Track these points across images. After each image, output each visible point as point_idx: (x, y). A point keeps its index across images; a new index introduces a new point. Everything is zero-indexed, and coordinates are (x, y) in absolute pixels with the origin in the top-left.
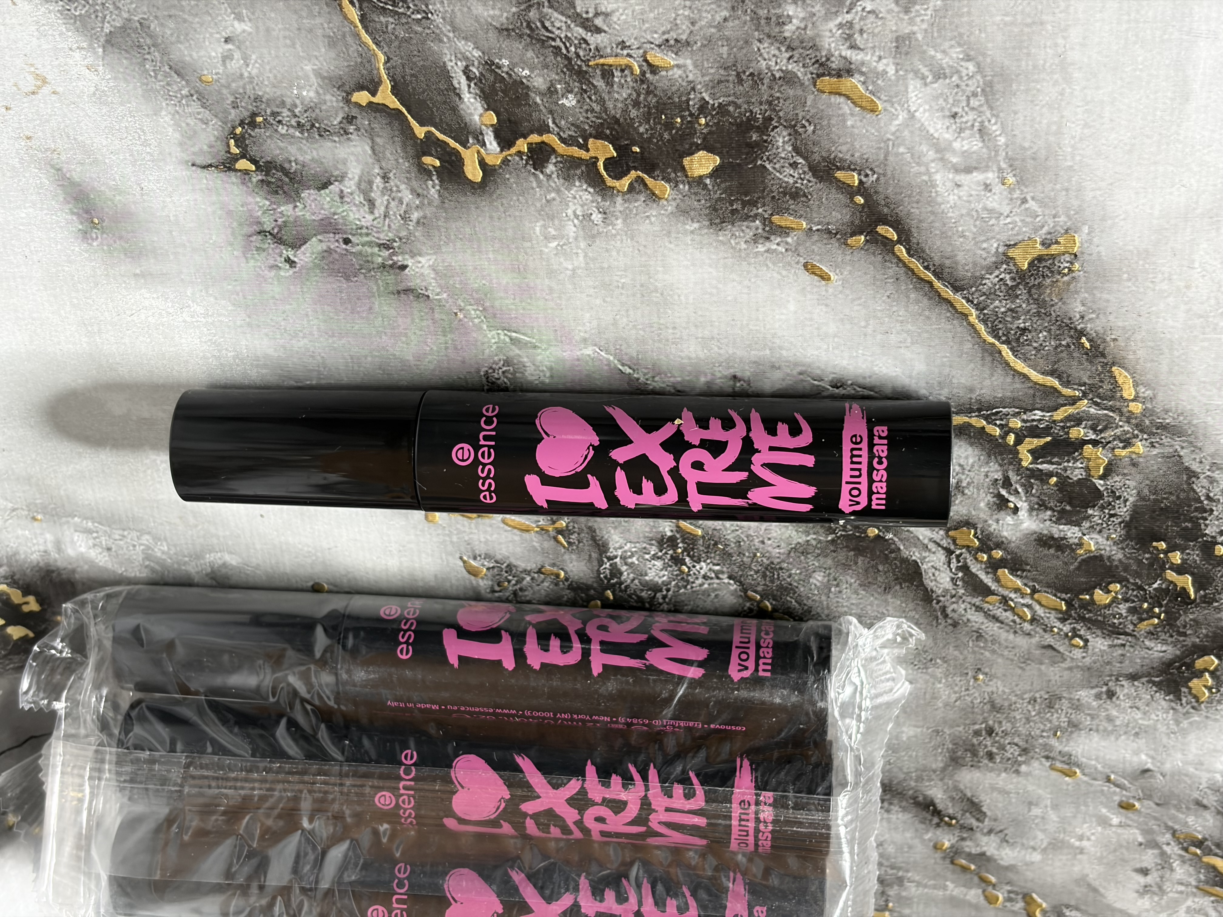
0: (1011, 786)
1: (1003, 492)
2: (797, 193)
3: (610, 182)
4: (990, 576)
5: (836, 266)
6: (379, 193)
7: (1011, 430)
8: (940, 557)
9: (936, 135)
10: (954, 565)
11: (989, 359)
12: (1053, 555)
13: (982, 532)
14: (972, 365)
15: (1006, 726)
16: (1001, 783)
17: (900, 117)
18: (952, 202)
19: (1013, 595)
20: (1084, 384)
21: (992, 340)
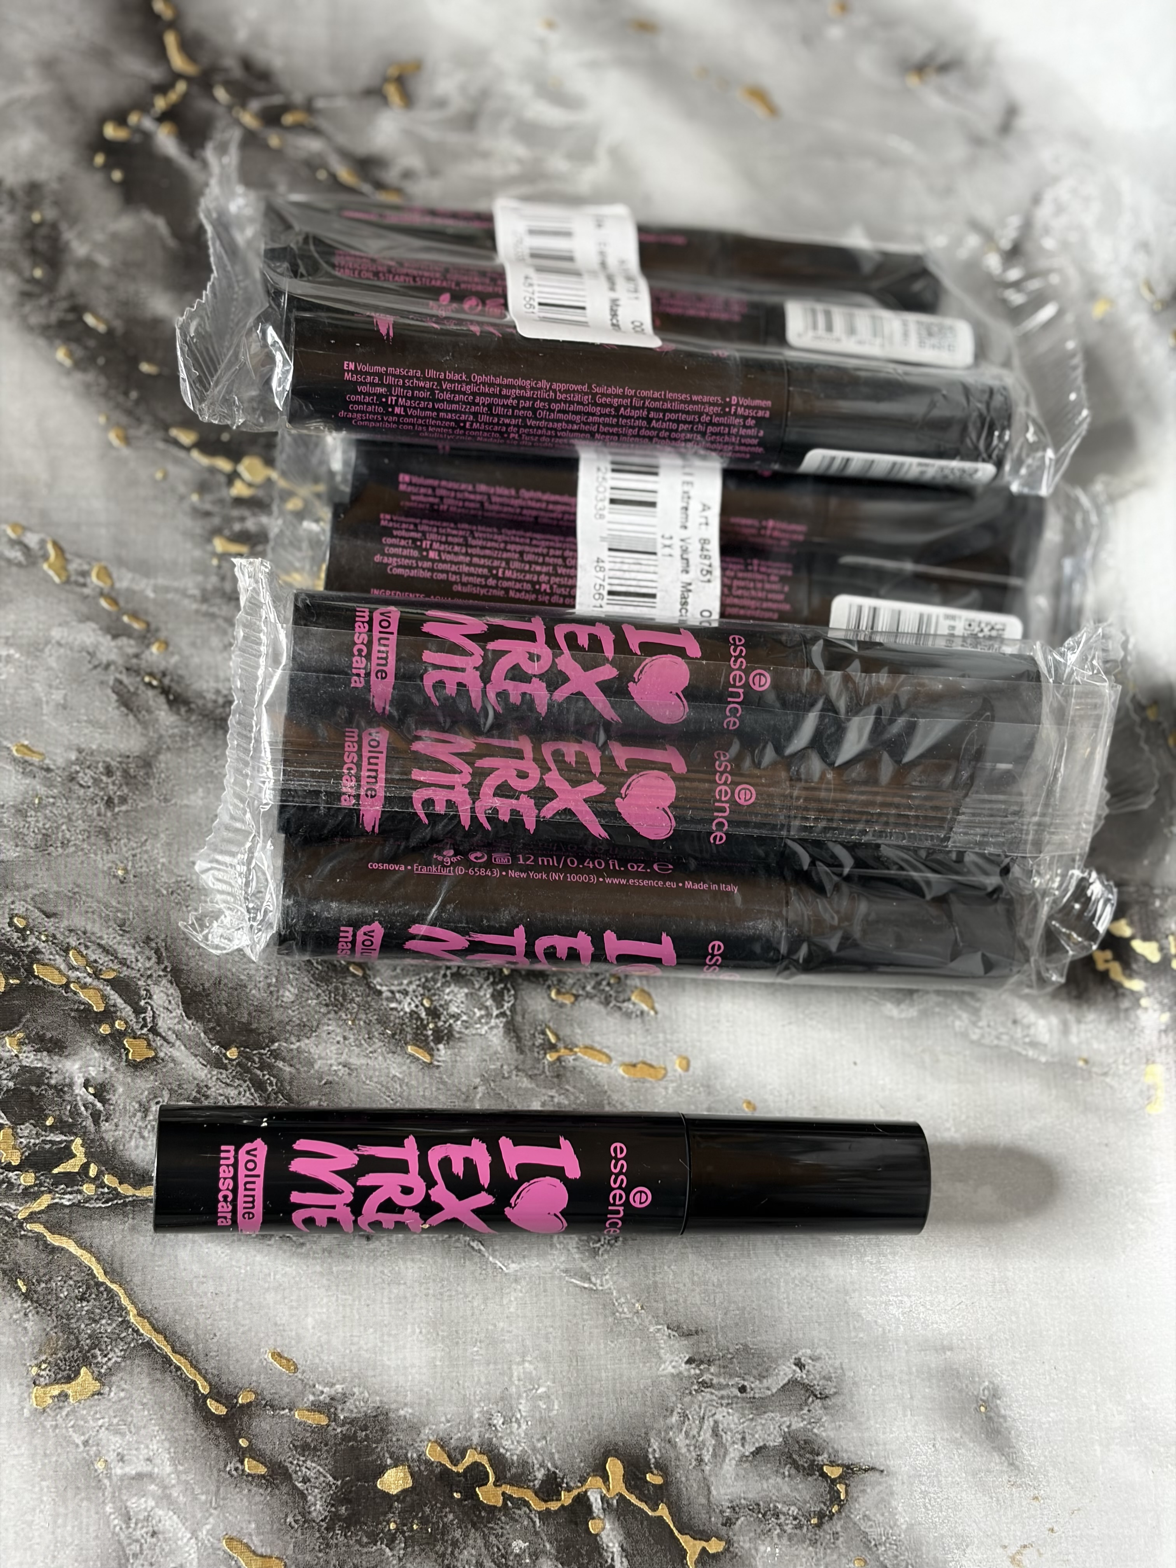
0: (86, 731)
1: (99, 1105)
2: (304, 1450)
3: (484, 1460)
4: (112, 1002)
5: (266, 1368)
6: (707, 1444)
7: (93, 1180)
8: (163, 1025)
9: (171, 1513)
10: (149, 1013)
11: (116, 1265)
12: (48, 1030)
13: (120, 1056)
14: (133, 1256)
15: (92, 810)
16: (97, 735)
17: (205, 1532)
18: (155, 1441)
19: (89, 980)
20: (22, 1237)
21: (113, 1286)
